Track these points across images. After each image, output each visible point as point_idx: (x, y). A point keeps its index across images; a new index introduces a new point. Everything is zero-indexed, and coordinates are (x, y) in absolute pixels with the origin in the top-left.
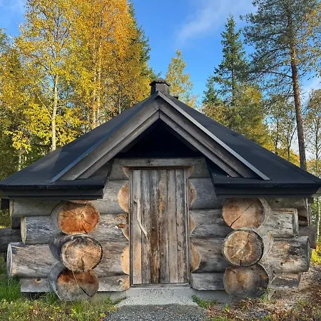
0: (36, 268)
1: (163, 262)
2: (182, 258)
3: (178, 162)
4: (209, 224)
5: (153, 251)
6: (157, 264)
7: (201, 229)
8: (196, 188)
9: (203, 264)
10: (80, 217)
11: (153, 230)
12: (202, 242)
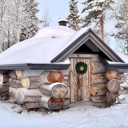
0: (35, 98)
1: (82, 93)
2: (88, 91)
3: (89, 56)
4: (98, 79)
5: (78, 89)
6: (79, 94)
7: (96, 81)
8: (94, 65)
9: (97, 93)
10: (56, 77)
11: (78, 81)
12: (96, 85)
